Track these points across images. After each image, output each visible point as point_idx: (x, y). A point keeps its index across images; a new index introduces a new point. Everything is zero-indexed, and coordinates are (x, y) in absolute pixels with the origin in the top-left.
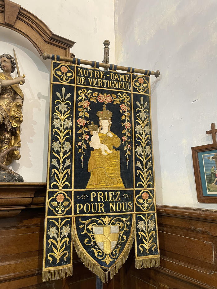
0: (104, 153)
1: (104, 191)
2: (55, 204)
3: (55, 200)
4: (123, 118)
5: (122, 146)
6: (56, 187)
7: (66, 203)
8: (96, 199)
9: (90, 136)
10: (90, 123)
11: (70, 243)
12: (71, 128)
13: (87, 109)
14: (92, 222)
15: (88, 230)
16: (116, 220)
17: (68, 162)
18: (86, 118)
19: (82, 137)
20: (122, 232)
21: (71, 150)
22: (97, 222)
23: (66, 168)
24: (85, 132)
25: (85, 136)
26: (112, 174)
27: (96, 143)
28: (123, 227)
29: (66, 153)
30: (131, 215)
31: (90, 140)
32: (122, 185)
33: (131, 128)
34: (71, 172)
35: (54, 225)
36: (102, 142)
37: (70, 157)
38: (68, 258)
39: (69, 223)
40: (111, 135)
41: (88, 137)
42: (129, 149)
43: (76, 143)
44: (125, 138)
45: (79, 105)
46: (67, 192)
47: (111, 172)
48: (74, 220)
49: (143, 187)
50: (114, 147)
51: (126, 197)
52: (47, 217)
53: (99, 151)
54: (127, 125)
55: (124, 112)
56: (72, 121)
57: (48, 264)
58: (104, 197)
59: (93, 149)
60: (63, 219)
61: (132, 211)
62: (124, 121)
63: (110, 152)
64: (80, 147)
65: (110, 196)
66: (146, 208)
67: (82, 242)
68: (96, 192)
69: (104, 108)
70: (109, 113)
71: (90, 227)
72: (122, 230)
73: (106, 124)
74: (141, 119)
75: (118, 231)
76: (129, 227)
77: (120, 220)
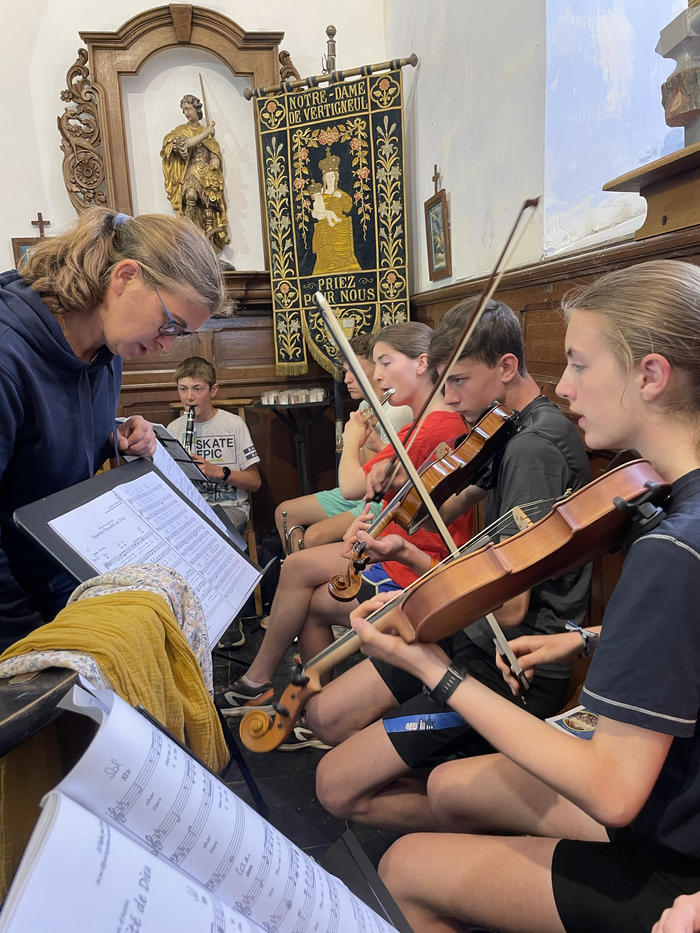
0: (332, 224)
2: (280, 295)
3: (279, 291)
4: (354, 164)
5: (355, 209)
6: (279, 276)
7: (291, 294)
8: (324, 287)
9: (312, 201)
10: (310, 183)
11: (301, 338)
12: (288, 195)
13: (304, 161)
15: (318, 324)
16: (350, 313)
17: (288, 242)
18: (305, 177)
19: (301, 205)
20: (359, 327)
21: (290, 226)
23: (287, 252)
24: (305, 197)
25: (306, 204)
26: (343, 252)
27: (320, 211)
28: (361, 321)
29: (284, 231)
30: (374, 306)
31: (312, 207)
32: (358, 266)
33: (370, 176)
34: (293, 256)
35: (282, 319)
36: (328, 208)
37: (290, 236)
38: (302, 355)
39: (297, 317)
40: (339, 194)
41: (309, 204)
42: (367, 212)
43: (296, 216)
44: (359, 195)
45: (295, 158)
46: (291, 281)
47: (340, 249)
48: (303, 314)
49: (388, 266)
50: (344, 213)
51: (365, 282)
52: (274, 310)
53: (325, 221)
54: (363, 172)
55: (356, 152)
56: (288, 185)
57: (281, 359)
58: (333, 284)
59: (316, 221)
60: (290, 313)
61: (376, 300)
62: (357, 167)
63: (337, 220)
64: (300, 221)
65: (341, 283)
66: (392, 295)
67: (313, 338)
68: (324, 278)
69: (328, 154)
70: (335, 159)
72: (359, 324)
73: (331, 178)
74: (385, 157)
75: (353, 325)
76: (372, 321)
77: (356, 312)
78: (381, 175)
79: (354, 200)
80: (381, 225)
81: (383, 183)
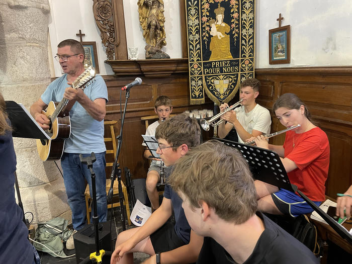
1: (219, 61)
2: (193, 69)
3: (193, 67)
4: (232, 11)
6: (193, 61)
7: (199, 69)
8: (215, 66)
9: (210, 28)
10: (210, 19)
11: (202, 88)
12: (199, 24)
13: (207, 9)
14: (213, 78)
15: (211, 82)
16: (227, 77)
17: (198, 46)
18: (207, 16)
19: (205, 29)
20: (231, 83)
21: (199, 38)
22: (216, 78)
23: (197, 50)
24: (207, 25)
25: (207, 29)
26: (225, 51)
27: (214, 31)
28: (232, 81)
29: (196, 41)
30: (238, 74)
31: (210, 30)
32: (231, 57)
33: (239, 17)
34: (200, 52)
35: (194, 80)
36: (218, 30)
37: (199, 43)
38: (202, 95)
39: (201, 79)
40: (224, 25)
42: (237, 33)
43: (202, 34)
44: (233, 25)
45: (203, 7)
46: (199, 63)
48: (204, 77)
49: (246, 57)
50: (226, 33)
51: (234, 64)
52: (190, 76)
53: (216, 37)
54: (235, 15)
55: (233, 6)
56: (199, 20)
57: (192, 97)
58: (220, 64)
59: (212, 36)
60: (198, 77)
61: (239, 71)
62: (233, 13)
64: (204, 36)
65: (223, 64)
66: (247, 70)
67: (209, 88)
69: (219, 6)
71: (212, 81)
73: (220, 17)
74: (246, 8)
75: (228, 83)
76: (236, 81)
77: (230, 77)
78: (244, 16)
79: (231, 28)
80: (242, 39)
81: (245, 20)
